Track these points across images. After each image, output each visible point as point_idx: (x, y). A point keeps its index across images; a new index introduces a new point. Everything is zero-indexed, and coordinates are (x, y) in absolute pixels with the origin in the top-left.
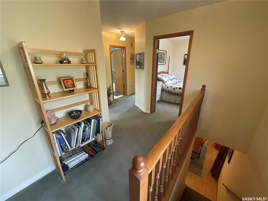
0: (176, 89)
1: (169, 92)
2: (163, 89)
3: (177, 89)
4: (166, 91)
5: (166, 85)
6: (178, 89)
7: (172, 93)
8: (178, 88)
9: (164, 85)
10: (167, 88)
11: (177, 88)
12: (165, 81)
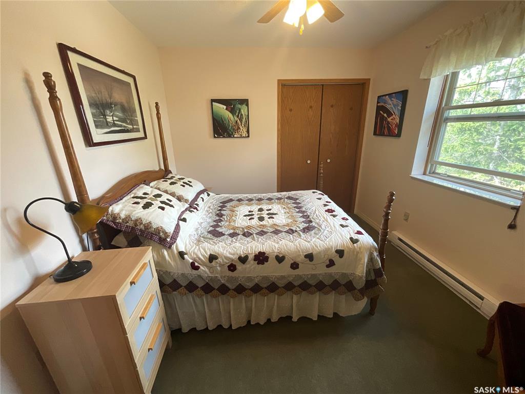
0: (240, 267)
1: (207, 288)
2: (168, 281)
3: (247, 266)
4: (191, 287)
5: (181, 254)
6: (251, 263)
7: (223, 289)
8: (251, 257)
9: (172, 255)
10: (195, 272)
11: (243, 259)
12: (170, 229)
